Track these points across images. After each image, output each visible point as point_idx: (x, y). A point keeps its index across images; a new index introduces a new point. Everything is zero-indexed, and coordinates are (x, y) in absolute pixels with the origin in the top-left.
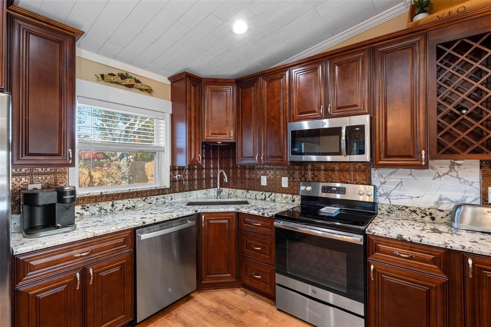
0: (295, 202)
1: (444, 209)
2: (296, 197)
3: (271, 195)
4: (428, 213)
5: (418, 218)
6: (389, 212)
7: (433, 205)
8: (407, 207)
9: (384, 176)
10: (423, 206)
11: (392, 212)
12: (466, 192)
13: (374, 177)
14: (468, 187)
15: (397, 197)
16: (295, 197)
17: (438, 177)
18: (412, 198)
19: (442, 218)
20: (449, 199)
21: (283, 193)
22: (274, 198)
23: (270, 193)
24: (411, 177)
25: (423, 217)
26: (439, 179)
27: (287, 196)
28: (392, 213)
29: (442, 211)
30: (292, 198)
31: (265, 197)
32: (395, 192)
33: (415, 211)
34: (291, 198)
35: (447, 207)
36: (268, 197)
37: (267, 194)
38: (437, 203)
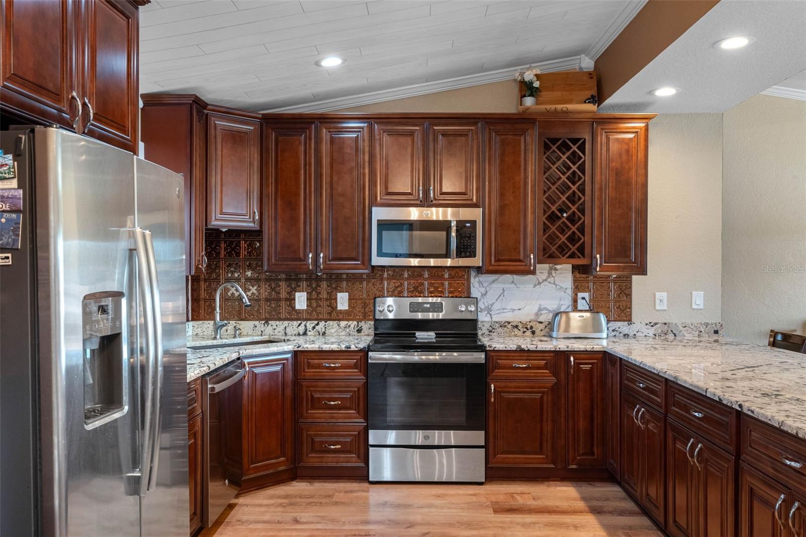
0: (362, 332)
1: (543, 321)
2: (364, 323)
3: (317, 324)
4: (529, 327)
5: (520, 333)
6: (490, 331)
7: (533, 317)
8: (509, 323)
9: (485, 285)
10: (525, 319)
11: (493, 330)
12: (561, 299)
13: (474, 287)
14: (562, 294)
15: (498, 312)
16: (362, 324)
17: (538, 284)
18: (513, 310)
19: (542, 330)
20: (547, 309)
21: (339, 320)
22: (323, 330)
23: (316, 322)
24: (513, 286)
25: (524, 332)
26: (539, 286)
27: (349, 324)
28: (494, 332)
29: (541, 323)
30: (357, 327)
31: (306, 330)
32: (496, 306)
33: (516, 327)
34: (356, 326)
35: (546, 317)
36: (310, 330)
37: (310, 325)
38: (537, 314)
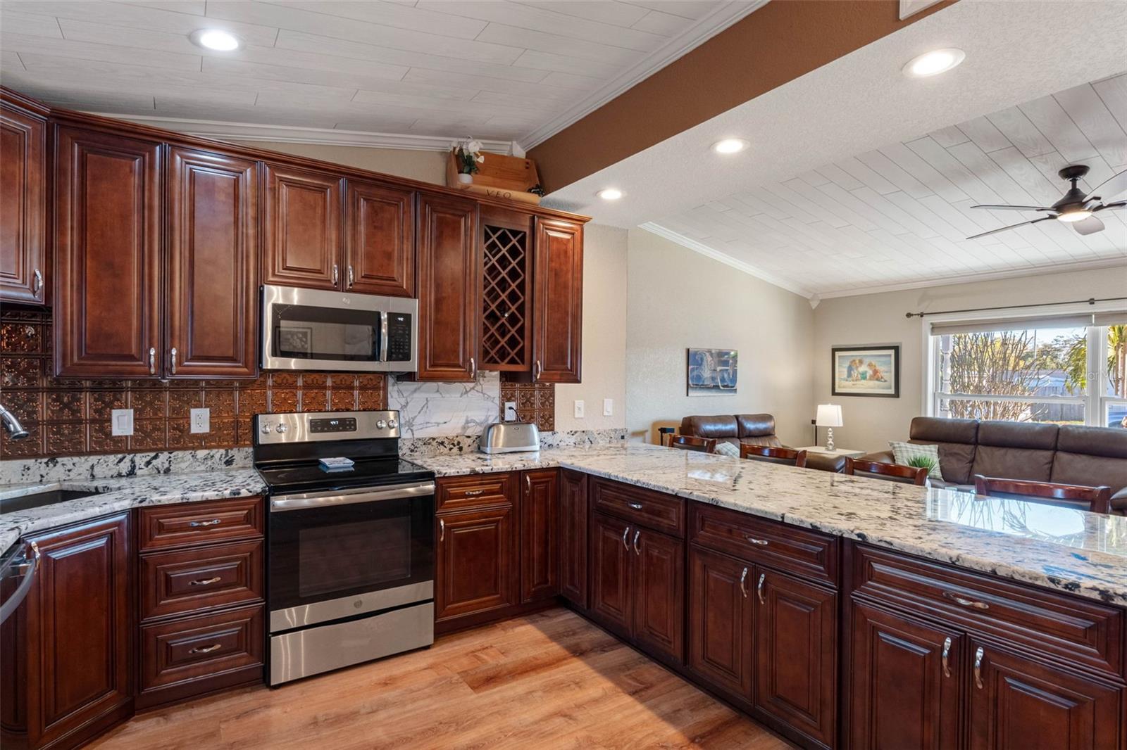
0: (234, 463)
1: (470, 435)
2: (237, 452)
3: (156, 457)
4: (456, 443)
5: (446, 451)
6: (412, 451)
7: (459, 431)
8: (434, 439)
9: (405, 395)
10: (451, 434)
11: (416, 449)
12: (489, 410)
13: (392, 397)
14: (490, 404)
15: (421, 426)
16: (234, 452)
17: (465, 394)
18: (438, 424)
19: (469, 446)
20: (474, 421)
21: (195, 449)
22: (166, 465)
23: (153, 454)
24: (437, 395)
25: (451, 449)
26: (466, 396)
27: (211, 454)
28: (416, 451)
29: (469, 437)
30: (225, 457)
31: (133, 468)
32: (417, 421)
33: (442, 443)
34: (223, 456)
35: (474, 431)
36: (142, 466)
37: (140, 459)
38: (464, 428)
